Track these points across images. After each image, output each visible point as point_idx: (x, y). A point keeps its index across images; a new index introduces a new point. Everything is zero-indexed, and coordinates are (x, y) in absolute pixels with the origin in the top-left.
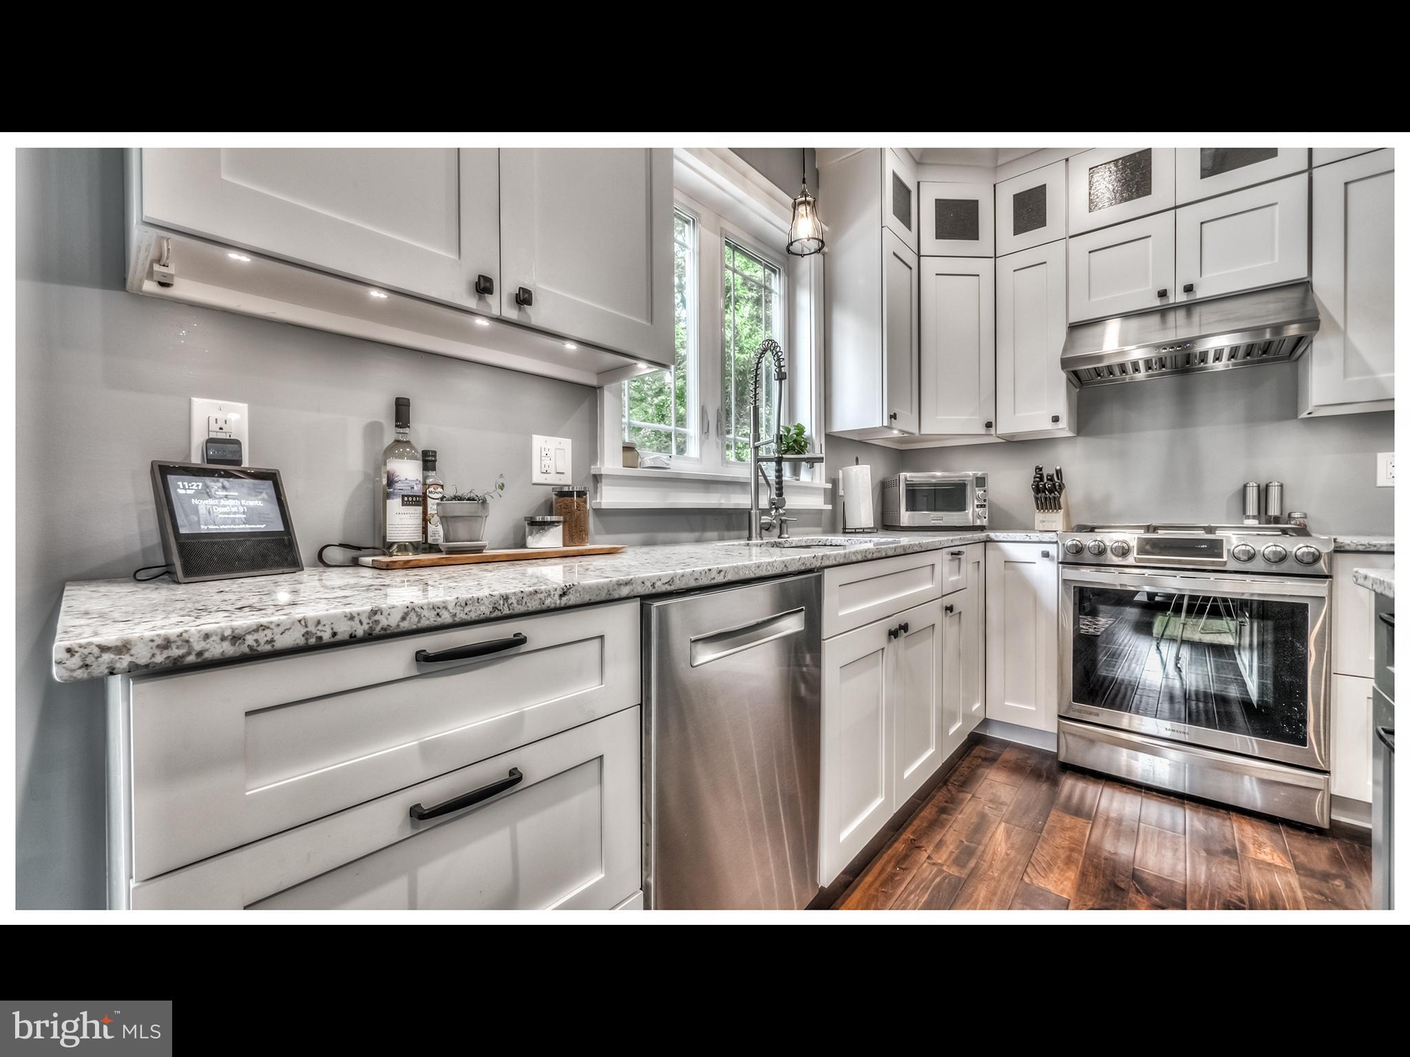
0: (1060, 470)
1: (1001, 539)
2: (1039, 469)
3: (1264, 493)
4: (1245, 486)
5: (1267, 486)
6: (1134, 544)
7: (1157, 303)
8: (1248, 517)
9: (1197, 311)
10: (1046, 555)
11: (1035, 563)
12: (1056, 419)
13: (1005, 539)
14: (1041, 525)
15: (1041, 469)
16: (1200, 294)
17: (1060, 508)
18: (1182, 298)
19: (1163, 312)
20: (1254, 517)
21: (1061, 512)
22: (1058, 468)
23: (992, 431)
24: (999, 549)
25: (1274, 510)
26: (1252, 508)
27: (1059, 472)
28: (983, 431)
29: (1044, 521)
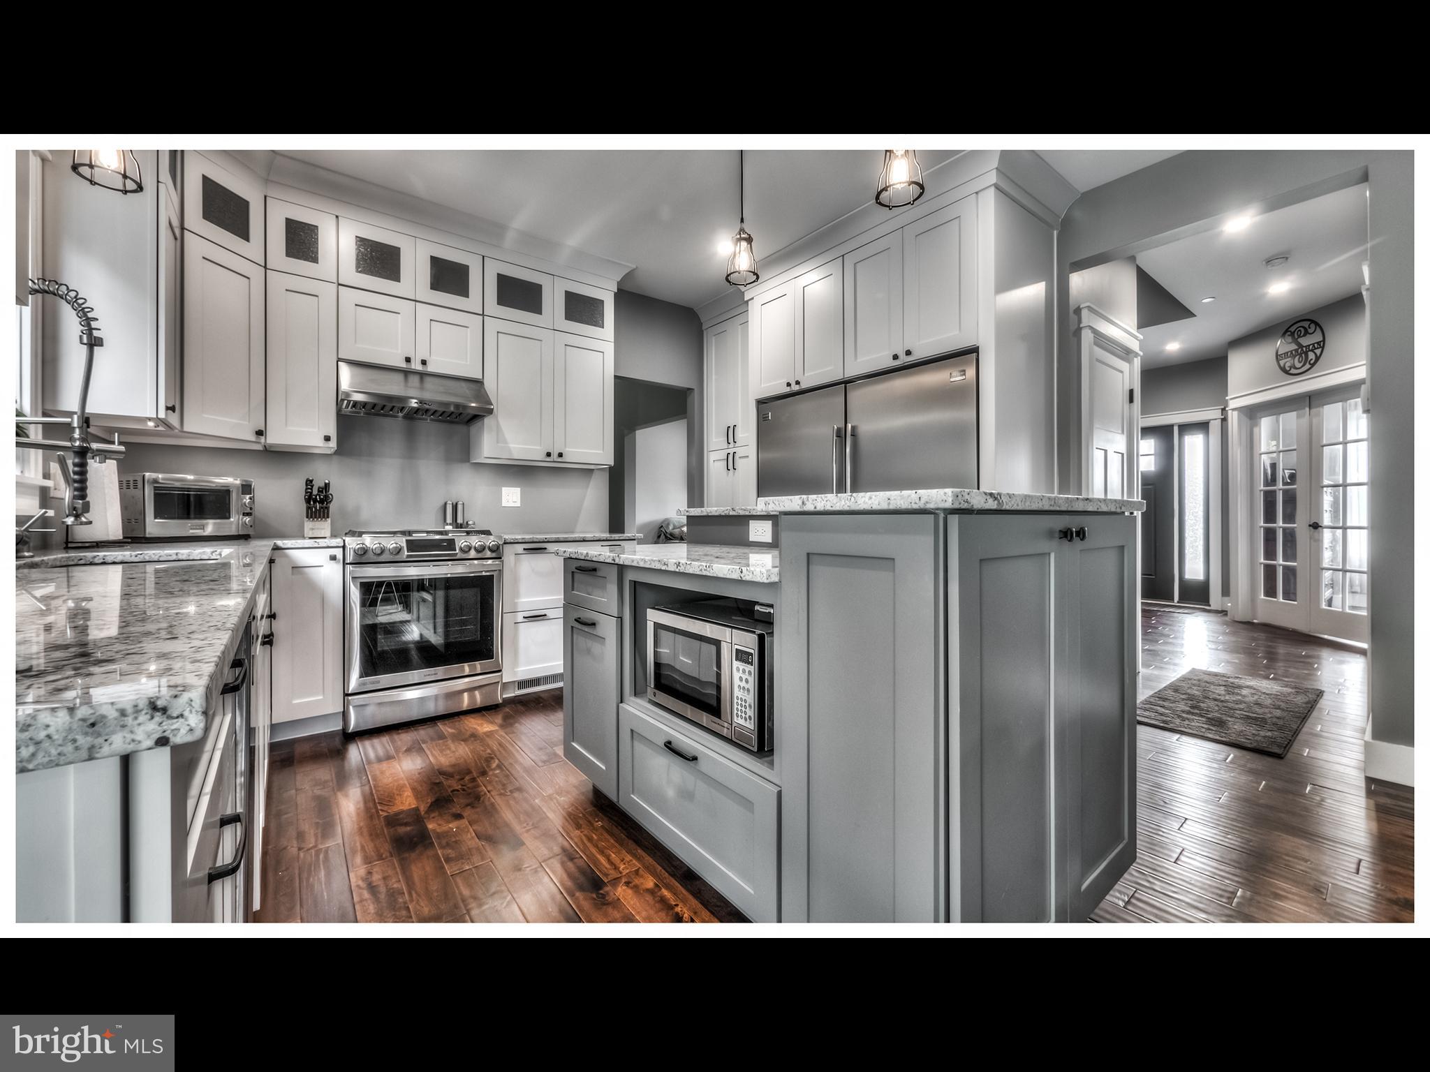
0: (329, 484)
1: (289, 546)
2: (309, 482)
3: (455, 507)
4: (446, 504)
5: (456, 504)
6: (404, 545)
7: (403, 365)
8: (447, 524)
9: (428, 380)
10: (333, 558)
11: (322, 566)
12: (327, 439)
13: (293, 546)
14: (311, 532)
15: (311, 481)
16: (431, 368)
17: (328, 517)
18: (419, 367)
19: (406, 373)
20: (450, 524)
21: (329, 520)
22: (327, 481)
23: (262, 439)
24: (287, 556)
25: (460, 521)
26: (449, 520)
27: (327, 486)
28: (253, 438)
29: (313, 529)
